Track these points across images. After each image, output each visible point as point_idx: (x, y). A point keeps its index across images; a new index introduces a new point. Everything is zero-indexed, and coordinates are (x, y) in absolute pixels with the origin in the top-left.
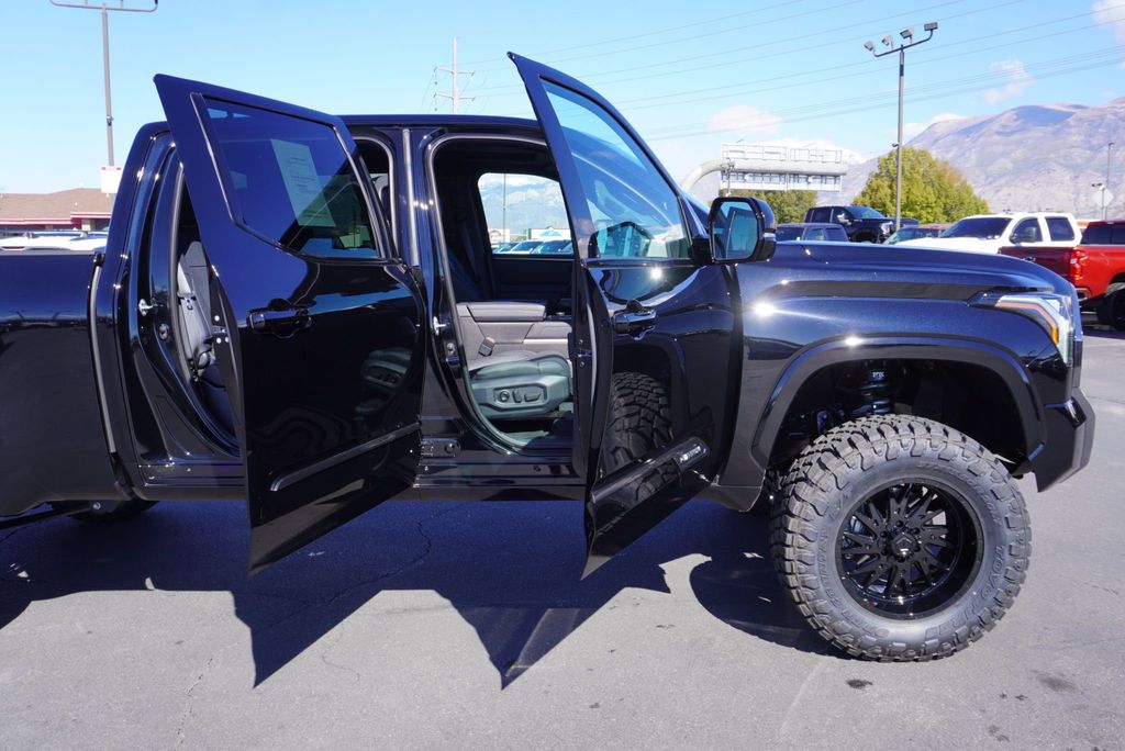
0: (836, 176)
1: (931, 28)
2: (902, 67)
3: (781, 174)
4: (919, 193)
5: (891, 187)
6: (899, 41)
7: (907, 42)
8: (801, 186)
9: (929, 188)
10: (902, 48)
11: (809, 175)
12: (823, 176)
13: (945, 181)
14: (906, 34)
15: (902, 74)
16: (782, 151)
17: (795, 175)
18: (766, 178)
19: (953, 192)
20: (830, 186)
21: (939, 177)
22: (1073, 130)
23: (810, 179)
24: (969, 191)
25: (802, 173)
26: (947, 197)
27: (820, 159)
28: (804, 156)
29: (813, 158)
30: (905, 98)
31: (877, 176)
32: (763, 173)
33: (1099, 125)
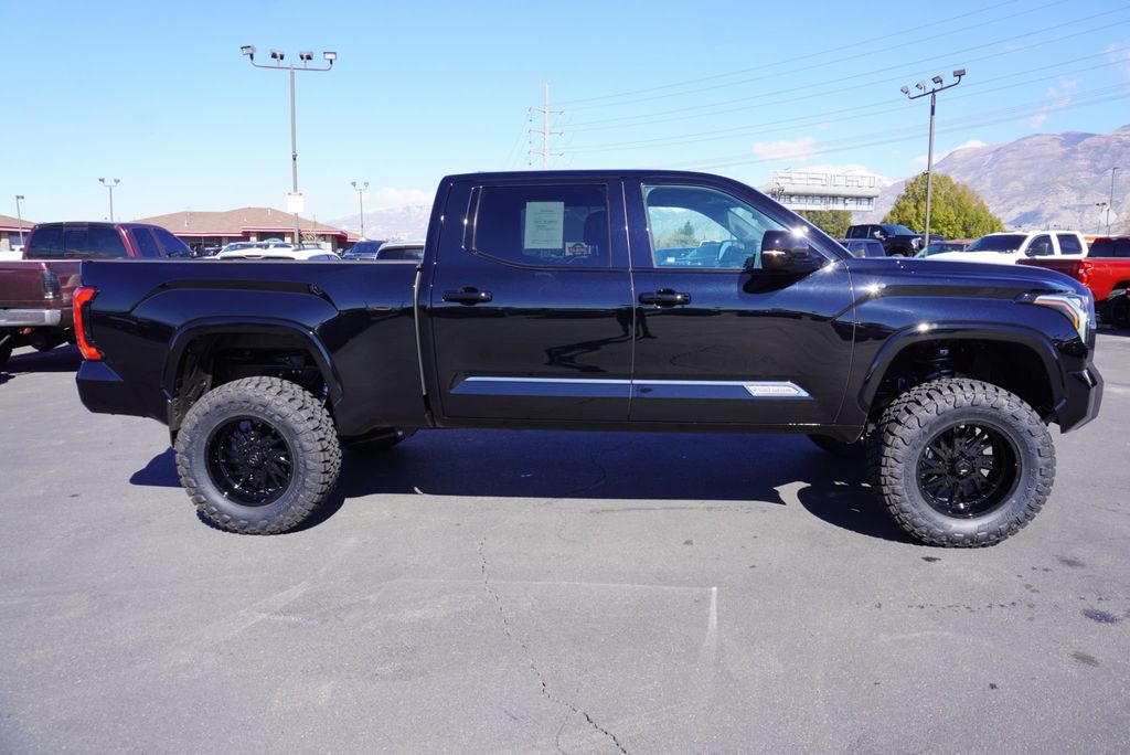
0: (870, 199)
1: (959, 74)
2: (933, 108)
3: (822, 196)
4: (940, 213)
5: (916, 207)
6: (931, 86)
7: (938, 86)
8: (839, 207)
9: (950, 208)
10: (934, 91)
11: (846, 198)
12: (858, 198)
13: (965, 202)
14: (937, 80)
15: (933, 113)
16: (824, 177)
17: (834, 197)
18: (810, 201)
19: (971, 211)
20: (864, 206)
21: (959, 199)
22: (1080, 156)
23: (847, 201)
24: (985, 210)
25: (840, 196)
26: (966, 216)
27: (855, 184)
28: (839, 181)
29: (850, 184)
30: (935, 130)
31: (904, 197)
32: (807, 196)
33: (1105, 151)
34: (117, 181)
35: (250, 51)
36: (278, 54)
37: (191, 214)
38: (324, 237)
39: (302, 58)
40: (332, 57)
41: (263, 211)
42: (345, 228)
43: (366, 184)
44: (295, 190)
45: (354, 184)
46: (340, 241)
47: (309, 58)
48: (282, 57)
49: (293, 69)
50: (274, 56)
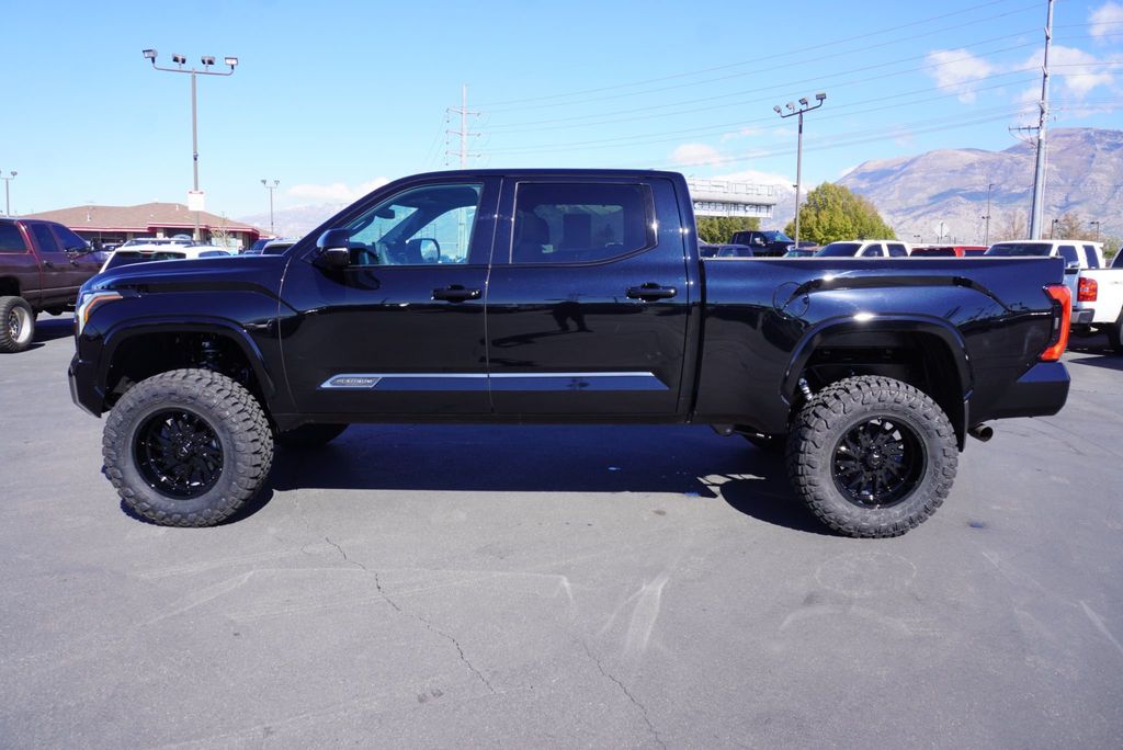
0: (768, 206)
1: (821, 98)
2: (801, 127)
3: (724, 203)
4: (839, 221)
5: (817, 216)
6: (799, 107)
7: (804, 107)
8: (740, 213)
9: (847, 217)
10: (801, 112)
11: (746, 205)
12: (758, 206)
13: (860, 212)
14: (803, 102)
15: (800, 131)
16: (725, 185)
17: (736, 204)
18: (712, 207)
19: (866, 221)
20: (763, 214)
21: (855, 209)
22: (977, 171)
23: (747, 208)
24: (879, 220)
25: (740, 203)
26: (861, 225)
27: (755, 192)
28: (742, 189)
29: (750, 191)
30: (803, 148)
31: (807, 206)
32: (710, 202)
33: (998, 168)
34: (14, 174)
35: (151, 54)
36: (180, 58)
37: (94, 208)
38: (234, 234)
39: (204, 62)
40: (234, 62)
41: (172, 206)
42: (257, 225)
43: (277, 182)
44: (196, 189)
45: (264, 182)
46: (251, 238)
47: (211, 62)
48: (184, 61)
49: (194, 73)
50: (176, 60)
